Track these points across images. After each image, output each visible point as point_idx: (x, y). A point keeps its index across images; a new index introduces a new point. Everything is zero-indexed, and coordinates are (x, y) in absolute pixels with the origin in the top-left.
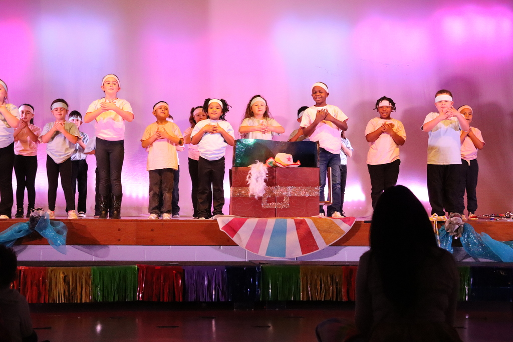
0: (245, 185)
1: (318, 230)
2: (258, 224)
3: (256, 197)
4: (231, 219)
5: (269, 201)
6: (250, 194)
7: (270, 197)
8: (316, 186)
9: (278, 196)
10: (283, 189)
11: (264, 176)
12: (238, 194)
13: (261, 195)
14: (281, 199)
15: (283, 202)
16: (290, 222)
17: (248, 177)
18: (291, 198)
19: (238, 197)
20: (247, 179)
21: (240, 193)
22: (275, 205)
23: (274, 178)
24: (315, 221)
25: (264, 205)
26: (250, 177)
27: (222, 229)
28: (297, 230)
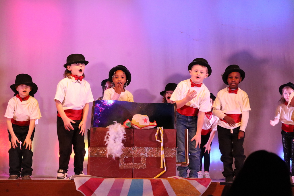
0: (103, 145)
1: (174, 190)
2: (114, 184)
3: (114, 157)
4: (88, 179)
5: (127, 161)
6: (107, 155)
7: (127, 157)
8: (172, 147)
9: (135, 157)
10: (141, 149)
11: (122, 137)
12: (96, 154)
13: (119, 155)
14: (138, 160)
15: (140, 162)
16: (147, 182)
17: (106, 137)
18: (148, 158)
19: (96, 157)
20: (105, 140)
21: (97, 153)
22: (132, 165)
23: (131, 138)
24: (171, 181)
25: (122, 165)
26: (108, 138)
27: (79, 189)
28: (153, 190)
